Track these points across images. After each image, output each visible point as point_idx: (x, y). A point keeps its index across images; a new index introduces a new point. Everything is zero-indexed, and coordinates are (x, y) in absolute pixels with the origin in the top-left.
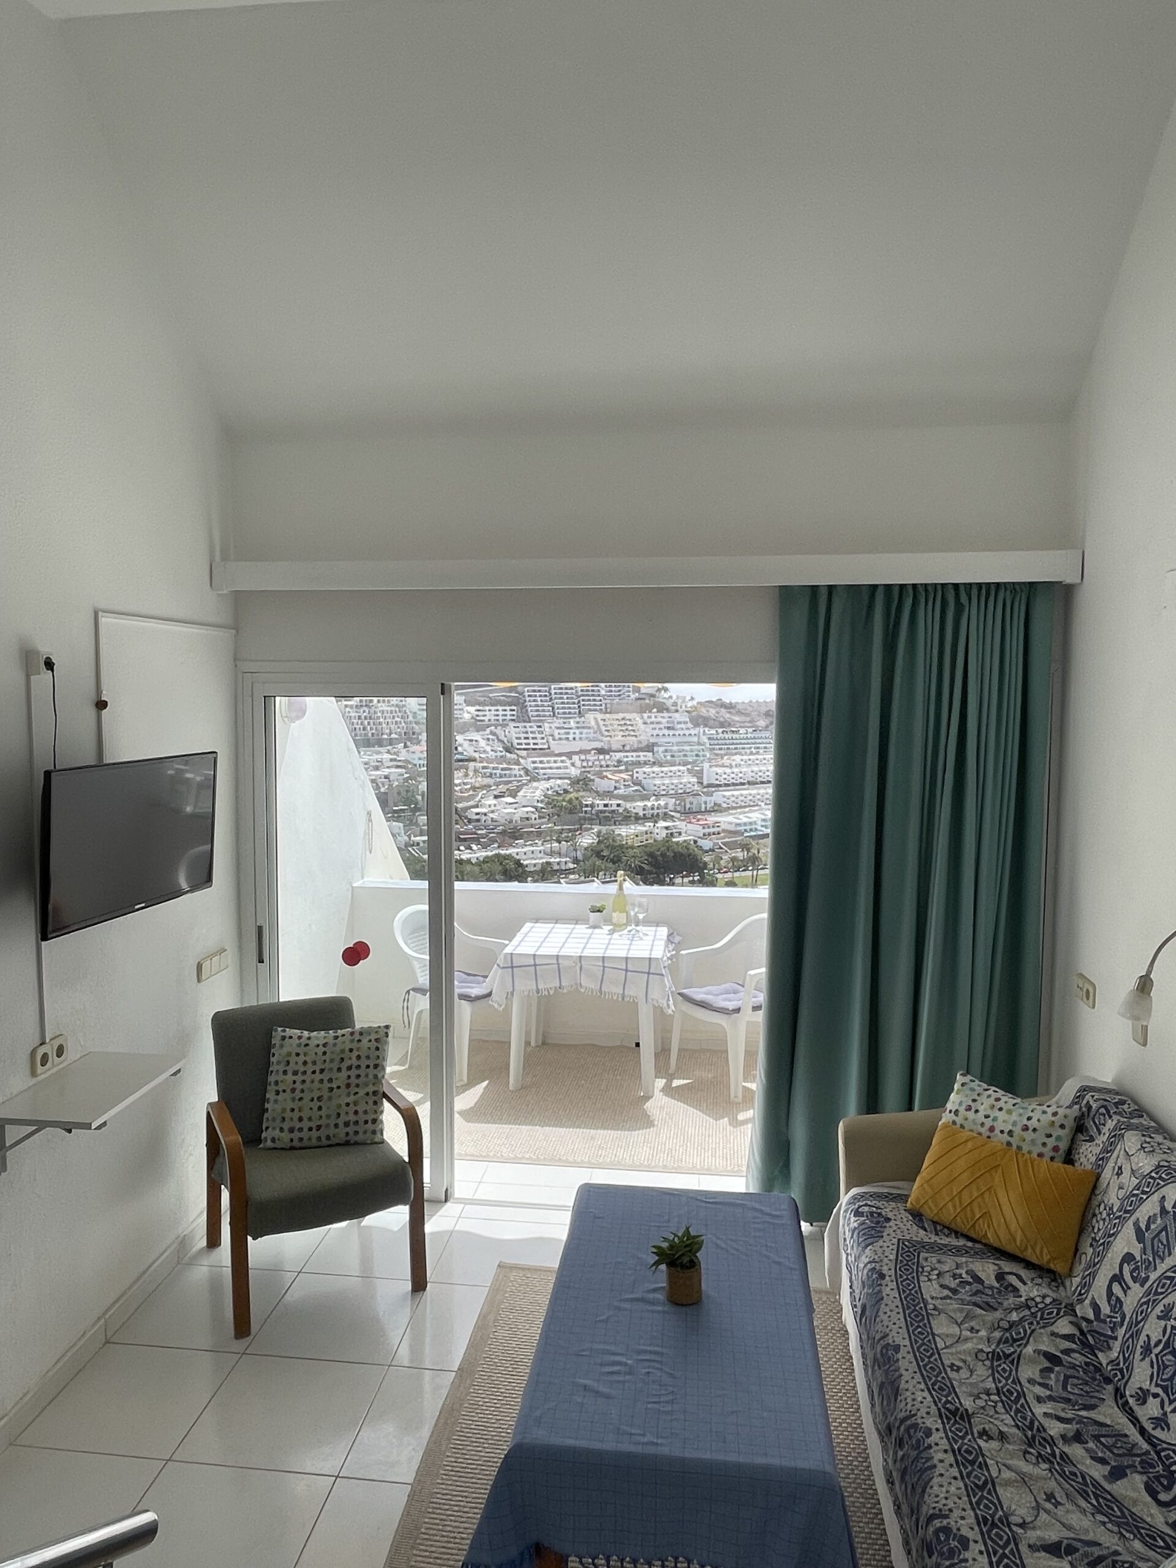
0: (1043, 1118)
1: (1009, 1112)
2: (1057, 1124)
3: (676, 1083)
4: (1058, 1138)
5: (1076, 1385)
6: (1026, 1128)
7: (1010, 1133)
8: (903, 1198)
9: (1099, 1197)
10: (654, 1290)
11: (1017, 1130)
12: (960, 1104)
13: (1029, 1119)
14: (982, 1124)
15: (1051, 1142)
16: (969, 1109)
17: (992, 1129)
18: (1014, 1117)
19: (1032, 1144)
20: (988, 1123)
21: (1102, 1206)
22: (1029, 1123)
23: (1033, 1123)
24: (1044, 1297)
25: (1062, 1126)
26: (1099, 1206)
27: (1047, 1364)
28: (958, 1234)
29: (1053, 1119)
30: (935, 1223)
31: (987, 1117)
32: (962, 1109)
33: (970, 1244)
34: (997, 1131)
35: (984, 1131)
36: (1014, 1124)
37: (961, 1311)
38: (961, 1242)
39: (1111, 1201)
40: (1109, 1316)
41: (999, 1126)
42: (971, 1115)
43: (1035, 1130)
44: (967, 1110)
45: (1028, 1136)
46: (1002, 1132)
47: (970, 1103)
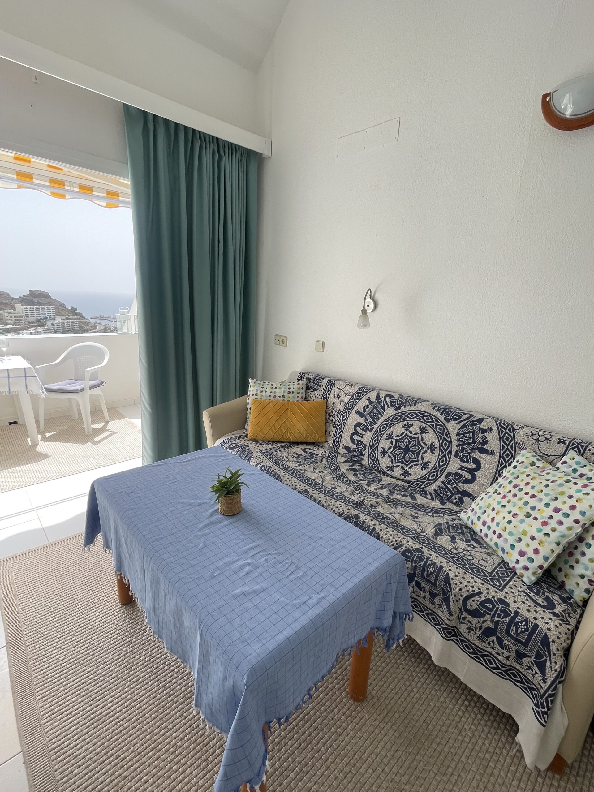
0: (294, 387)
1: (280, 388)
2: (301, 388)
3: (48, 435)
4: (302, 393)
5: (368, 475)
6: (289, 393)
7: (283, 396)
8: (246, 436)
9: (331, 409)
10: (212, 515)
11: (286, 394)
12: (257, 390)
13: (289, 388)
14: (270, 396)
15: (300, 395)
16: (262, 391)
17: (275, 397)
18: (283, 389)
19: (293, 398)
20: (273, 394)
21: (334, 412)
22: (290, 390)
23: (291, 390)
24: (325, 452)
25: (302, 388)
26: (332, 412)
27: (354, 473)
28: (273, 442)
29: (299, 386)
30: (263, 441)
31: (271, 392)
32: (259, 392)
33: (282, 444)
34: (277, 397)
35: (272, 398)
36: (284, 392)
37: (310, 467)
38: (279, 445)
39: (338, 408)
40: (356, 449)
41: (277, 395)
42: (264, 393)
43: (293, 392)
44: (261, 392)
45: (291, 395)
46: (280, 397)
47: (262, 389)
